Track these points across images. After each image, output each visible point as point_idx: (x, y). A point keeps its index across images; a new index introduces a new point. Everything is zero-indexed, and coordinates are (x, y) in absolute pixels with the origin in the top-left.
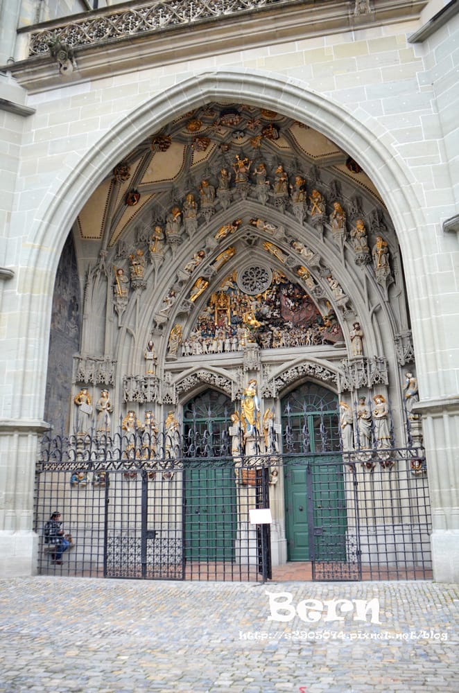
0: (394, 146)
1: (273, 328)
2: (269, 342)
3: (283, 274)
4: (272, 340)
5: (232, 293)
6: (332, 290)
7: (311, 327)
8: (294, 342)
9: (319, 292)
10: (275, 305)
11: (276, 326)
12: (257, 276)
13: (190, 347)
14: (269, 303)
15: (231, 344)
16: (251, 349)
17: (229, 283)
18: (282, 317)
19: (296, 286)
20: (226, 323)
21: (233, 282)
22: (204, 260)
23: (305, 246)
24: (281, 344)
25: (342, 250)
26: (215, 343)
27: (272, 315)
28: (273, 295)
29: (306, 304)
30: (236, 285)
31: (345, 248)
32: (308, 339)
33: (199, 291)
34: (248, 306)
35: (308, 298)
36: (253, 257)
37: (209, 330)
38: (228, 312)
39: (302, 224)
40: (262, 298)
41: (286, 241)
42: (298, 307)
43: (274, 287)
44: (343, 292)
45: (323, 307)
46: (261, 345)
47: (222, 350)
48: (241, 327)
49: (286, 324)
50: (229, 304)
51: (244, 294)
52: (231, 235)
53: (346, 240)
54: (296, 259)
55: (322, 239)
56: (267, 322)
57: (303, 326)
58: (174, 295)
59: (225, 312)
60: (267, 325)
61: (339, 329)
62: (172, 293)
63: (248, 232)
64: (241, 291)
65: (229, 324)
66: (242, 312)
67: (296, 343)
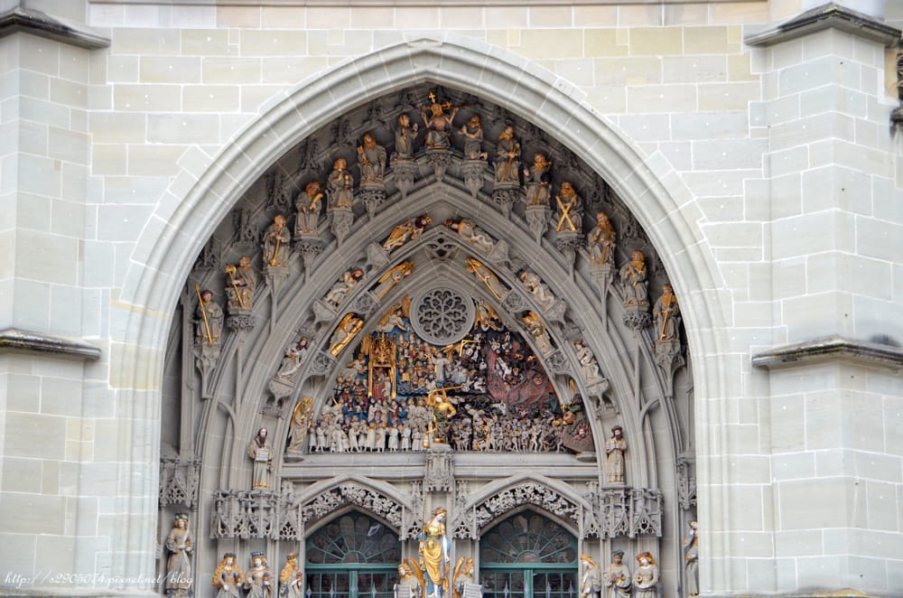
0: (703, 224)
1: (472, 411)
2: (466, 440)
3: (495, 313)
4: (471, 437)
5: (401, 338)
6: (582, 365)
7: (537, 415)
8: (509, 444)
9: (559, 362)
10: (478, 369)
11: (478, 408)
12: (446, 308)
13: (326, 436)
14: (467, 363)
15: (400, 437)
16: (439, 454)
17: (396, 319)
18: (488, 392)
19: (515, 336)
20: (387, 394)
21: (403, 317)
22: (360, 283)
23: (542, 282)
24: (487, 445)
25: (603, 300)
26: (371, 433)
27: (472, 387)
28: (475, 349)
29: (531, 373)
30: (409, 322)
31: (609, 295)
32: (534, 440)
33: (345, 337)
34: (430, 367)
35: (536, 362)
36: (441, 275)
37: (358, 404)
38: (393, 372)
39: (538, 241)
40: (456, 353)
41: (509, 266)
42: (519, 377)
43: (478, 336)
44: (600, 372)
45: (562, 386)
46: (453, 444)
47: (383, 447)
48: (416, 404)
49: (494, 405)
50: (393, 357)
51: (423, 341)
52: (410, 243)
53: (612, 283)
54: (523, 298)
55: (571, 275)
56: (462, 400)
57: (523, 413)
58: (306, 347)
59: (386, 370)
60: (462, 405)
61: (588, 430)
62: (303, 343)
63: (440, 236)
64: (416, 336)
65: (394, 395)
66: (419, 377)
67: (513, 445)
